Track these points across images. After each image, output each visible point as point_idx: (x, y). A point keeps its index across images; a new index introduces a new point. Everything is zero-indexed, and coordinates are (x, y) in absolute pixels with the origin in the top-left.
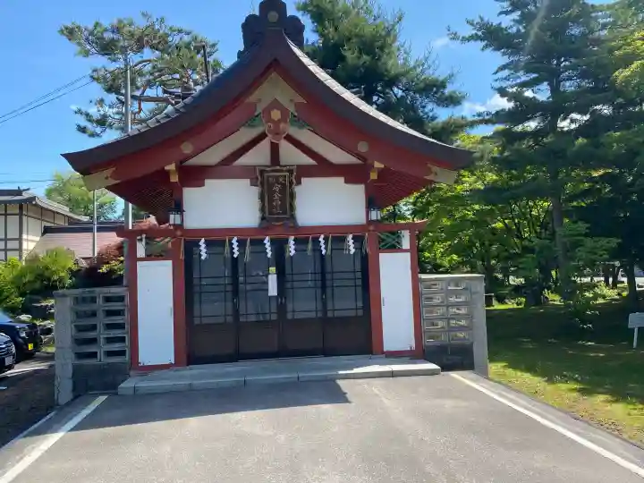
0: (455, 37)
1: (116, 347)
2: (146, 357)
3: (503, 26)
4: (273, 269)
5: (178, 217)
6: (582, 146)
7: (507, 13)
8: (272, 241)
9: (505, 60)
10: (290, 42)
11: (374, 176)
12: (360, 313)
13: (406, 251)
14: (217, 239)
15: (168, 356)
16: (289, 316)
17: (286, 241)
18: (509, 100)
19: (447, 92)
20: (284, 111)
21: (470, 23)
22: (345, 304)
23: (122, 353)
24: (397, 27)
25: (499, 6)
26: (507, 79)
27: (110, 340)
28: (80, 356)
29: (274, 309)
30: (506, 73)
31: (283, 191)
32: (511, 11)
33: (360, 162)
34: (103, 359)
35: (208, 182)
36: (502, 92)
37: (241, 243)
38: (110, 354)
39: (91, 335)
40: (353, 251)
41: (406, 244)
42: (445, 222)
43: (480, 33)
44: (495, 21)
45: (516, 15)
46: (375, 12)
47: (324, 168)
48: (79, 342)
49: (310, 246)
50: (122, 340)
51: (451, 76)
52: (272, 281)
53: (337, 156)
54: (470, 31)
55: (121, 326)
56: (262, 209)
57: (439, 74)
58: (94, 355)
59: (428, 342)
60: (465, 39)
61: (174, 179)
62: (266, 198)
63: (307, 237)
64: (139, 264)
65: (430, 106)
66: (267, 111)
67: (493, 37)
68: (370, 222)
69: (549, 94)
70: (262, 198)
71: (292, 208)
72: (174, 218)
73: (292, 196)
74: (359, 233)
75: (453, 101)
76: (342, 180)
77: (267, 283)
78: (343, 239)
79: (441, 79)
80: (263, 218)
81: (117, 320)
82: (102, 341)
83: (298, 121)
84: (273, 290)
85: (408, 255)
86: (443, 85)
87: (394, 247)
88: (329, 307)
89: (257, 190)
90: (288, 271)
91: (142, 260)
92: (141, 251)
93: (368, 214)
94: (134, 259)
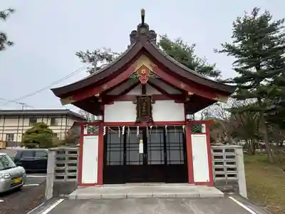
0: (216, 51)
1: (72, 174)
2: (85, 180)
3: (235, 46)
4: (141, 141)
7: (236, 42)
11: (188, 99)
12: (183, 163)
13: (204, 134)
14: (115, 127)
15: (95, 180)
16: (149, 163)
19: (213, 71)
20: (147, 70)
21: (222, 45)
22: (175, 157)
23: (75, 177)
27: (70, 171)
28: (57, 178)
29: (142, 160)
30: (237, 64)
31: (146, 107)
33: (180, 93)
34: (66, 180)
35: (115, 102)
37: (126, 129)
38: (70, 177)
39: (63, 168)
41: (204, 130)
43: (226, 49)
44: (232, 45)
45: (240, 43)
47: (167, 96)
48: (57, 171)
50: (75, 171)
52: (141, 146)
53: (171, 91)
54: (222, 48)
55: (75, 165)
56: (138, 114)
58: (63, 177)
60: (220, 52)
62: (139, 109)
64: (84, 137)
66: (140, 70)
67: (231, 50)
68: (187, 120)
70: (137, 108)
71: (151, 113)
73: (151, 108)
74: (182, 125)
75: (216, 74)
76: (173, 101)
77: (138, 147)
79: (211, 66)
80: (138, 118)
81: (74, 162)
82: (66, 171)
84: (141, 151)
85: (205, 135)
87: (199, 132)
88: (168, 159)
89: (135, 105)
90: (148, 142)
91: (86, 135)
92: (85, 132)
93: (185, 117)
94: (82, 135)
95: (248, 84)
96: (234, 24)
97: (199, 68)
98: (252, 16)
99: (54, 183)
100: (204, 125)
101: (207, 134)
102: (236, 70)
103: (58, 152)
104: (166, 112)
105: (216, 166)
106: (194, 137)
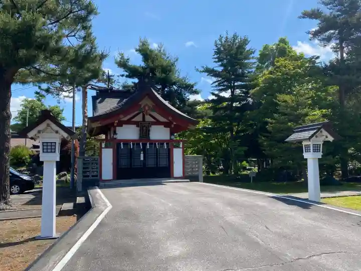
0: (197, 70)
2: (104, 177)
4: (142, 152)
6: (238, 116)
8: (142, 144)
10: (152, 89)
11: (173, 126)
12: (167, 166)
13: (181, 148)
14: (126, 143)
15: (111, 177)
16: (147, 166)
17: (146, 144)
18: (216, 97)
19: (194, 89)
20: (149, 107)
21: (203, 67)
22: (163, 163)
23: (97, 176)
24: (176, 63)
27: (93, 172)
28: (84, 176)
29: (142, 164)
32: (218, 62)
33: (168, 121)
34: (91, 178)
35: (124, 125)
36: (213, 94)
37: (133, 144)
38: (93, 176)
39: (88, 170)
40: (166, 147)
41: (181, 146)
42: (192, 139)
45: (220, 63)
46: (167, 55)
47: (158, 123)
48: (84, 172)
49: (153, 146)
51: (195, 83)
52: (142, 155)
53: (162, 119)
54: (202, 70)
55: (97, 168)
56: (140, 134)
57: (191, 82)
58: (89, 176)
59: (186, 174)
60: (201, 72)
61: (116, 125)
62: (141, 131)
63: (153, 143)
64: (103, 149)
65: (187, 94)
66: (144, 107)
68: (171, 139)
69: (230, 94)
70: (140, 130)
71: (149, 134)
73: (149, 131)
74: (168, 142)
76: (163, 126)
77: (140, 156)
78: (163, 144)
79: (192, 84)
80: (140, 137)
82: (91, 172)
83: (154, 110)
84: (142, 159)
86: (192, 86)
87: (178, 147)
88: (158, 164)
89: (138, 128)
90: (147, 153)
92: (103, 146)
94: (101, 148)
99: (83, 180)
100: (181, 143)
101: (183, 148)
104: (159, 133)
106: (175, 150)
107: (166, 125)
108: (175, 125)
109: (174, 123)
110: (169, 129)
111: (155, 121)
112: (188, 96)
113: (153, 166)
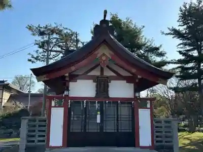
0: (163, 33)
1: (41, 139)
2: (52, 144)
3: (180, 30)
4: (99, 113)
5: (67, 92)
7: (181, 26)
8: (98, 102)
9: (181, 42)
10: (110, 34)
12: (131, 131)
13: (148, 108)
15: (60, 143)
16: (104, 131)
19: (160, 51)
20: (107, 57)
21: (169, 29)
22: (125, 127)
23: (44, 142)
25: (178, 24)
26: (182, 48)
27: (40, 136)
28: (28, 141)
29: (99, 127)
30: (182, 46)
31: (104, 84)
32: (183, 25)
34: (37, 143)
35: (78, 81)
37: (87, 103)
38: (39, 141)
39: (33, 134)
41: (149, 106)
43: (172, 32)
44: (177, 28)
45: (185, 27)
47: (119, 77)
48: (29, 136)
50: (44, 136)
51: (161, 46)
52: (99, 117)
54: (169, 31)
55: (44, 131)
56: (97, 91)
58: (33, 141)
60: (166, 34)
61: (67, 79)
62: (98, 86)
64: (52, 108)
67: (177, 33)
71: (108, 91)
72: (66, 93)
73: (108, 86)
75: (161, 55)
76: (125, 81)
77: (96, 118)
79: (157, 47)
80: (97, 94)
81: (43, 128)
82: (37, 136)
84: (98, 121)
85: (149, 110)
86: (158, 49)
88: (119, 128)
89: (95, 84)
90: (105, 114)
91: (53, 107)
92: (53, 104)
93: (135, 94)
94: (50, 107)
95: (191, 65)
96: (180, 8)
97: (147, 47)
98: (197, 4)
99: (26, 146)
100: (149, 102)
101: (151, 108)
102: (180, 52)
103: (30, 120)
104: (120, 90)
105: (157, 134)
106: (141, 111)
107: (129, 80)
108: (140, 79)
109: (139, 77)
110: (132, 85)
111: (115, 75)
112: (154, 58)
113: (113, 131)
